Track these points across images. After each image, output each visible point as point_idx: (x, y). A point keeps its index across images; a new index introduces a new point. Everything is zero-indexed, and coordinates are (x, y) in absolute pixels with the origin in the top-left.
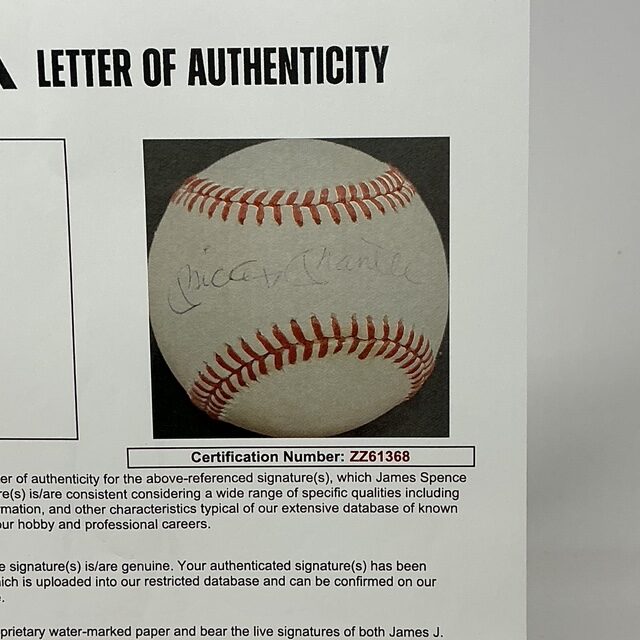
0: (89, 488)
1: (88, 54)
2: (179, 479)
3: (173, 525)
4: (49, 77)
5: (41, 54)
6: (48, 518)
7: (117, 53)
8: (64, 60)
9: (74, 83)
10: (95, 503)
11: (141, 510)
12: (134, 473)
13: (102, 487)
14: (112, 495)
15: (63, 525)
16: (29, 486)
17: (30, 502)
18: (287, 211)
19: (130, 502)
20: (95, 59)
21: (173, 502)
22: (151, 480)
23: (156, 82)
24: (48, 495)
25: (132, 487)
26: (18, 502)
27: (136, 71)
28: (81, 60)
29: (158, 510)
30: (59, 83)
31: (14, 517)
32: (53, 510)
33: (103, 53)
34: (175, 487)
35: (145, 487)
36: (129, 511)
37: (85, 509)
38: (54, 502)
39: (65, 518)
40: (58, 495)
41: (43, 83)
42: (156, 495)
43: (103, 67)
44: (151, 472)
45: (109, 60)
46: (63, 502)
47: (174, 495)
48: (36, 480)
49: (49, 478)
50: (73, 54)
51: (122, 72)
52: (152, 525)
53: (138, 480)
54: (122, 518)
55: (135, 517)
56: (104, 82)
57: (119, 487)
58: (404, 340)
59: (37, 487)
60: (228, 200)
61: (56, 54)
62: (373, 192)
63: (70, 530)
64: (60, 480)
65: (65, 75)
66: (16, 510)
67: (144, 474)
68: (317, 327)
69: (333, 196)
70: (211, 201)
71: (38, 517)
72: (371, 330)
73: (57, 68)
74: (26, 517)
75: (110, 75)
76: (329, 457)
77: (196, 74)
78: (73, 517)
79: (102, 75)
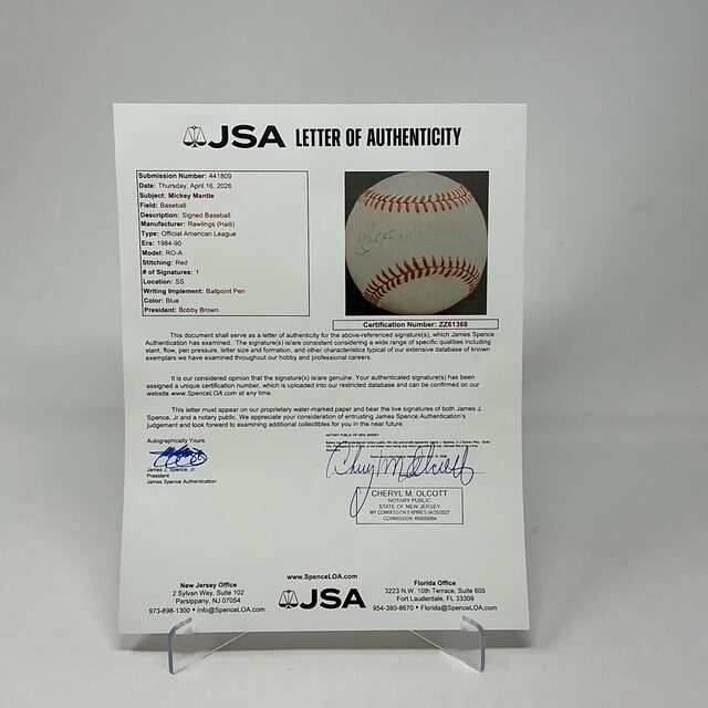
0: (314, 339)
1: (320, 131)
2: (357, 336)
3: (354, 358)
4: (301, 142)
5: (298, 131)
6: (294, 354)
7: (334, 130)
8: (309, 134)
9: (313, 145)
10: (316, 347)
11: (339, 351)
12: (336, 333)
13: (320, 339)
14: (325, 343)
15: (301, 358)
16: (285, 339)
17: (285, 347)
18: (412, 206)
19: (334, 347)
20: (324, 133)
21: (354, 347)
22: (343, 336)
23: (352, 144)
24: (294, 343)
25: (335, 339)
26: (279, 347)
27: (343, 139)
28: (317, 134)
29: (347, 350)
30: (306, 145)
31: (278, 355)
32: (296, 351)
33: (327, 131)
34: (355, 339)
35: (341, 339)
36: (333, 351)
37: (312, 350)
38: (297, 347)
39: (303, 354)
40: (299, 343)
41: (298, 144)
42: (346, 343)
43: (327, 137)
44: (344, 332)
45: (330, 134)
46: (302, 347)
47: (355, 343)
48: (288, 336)
49: (295, 335)
50: (313, 131)
51: (336, 139)
52: (344, 358)
53: (338, 336)
54: (330, 354)
55: (336, 354)
56: (327, 144)
57: (328, 339)
58: (466, 268)
59: (289, 339)
60: (384, 200)
61: (305, 131)
62: (453, 197)
63: (305, 361)
64: (300, 336)
65: (309, 141)
66: (278, 351)
67: (341, 333)
68: (425, 262)
69: (434, 199)
70: (376, 201)
71: (289, 354)
72: (450, 263)
73: (305, 137)
74: (283, 354)
75: (330, 141)
76: (429, 325)
77: (370, 141)
78: (306, 354)
79: (327, 141)
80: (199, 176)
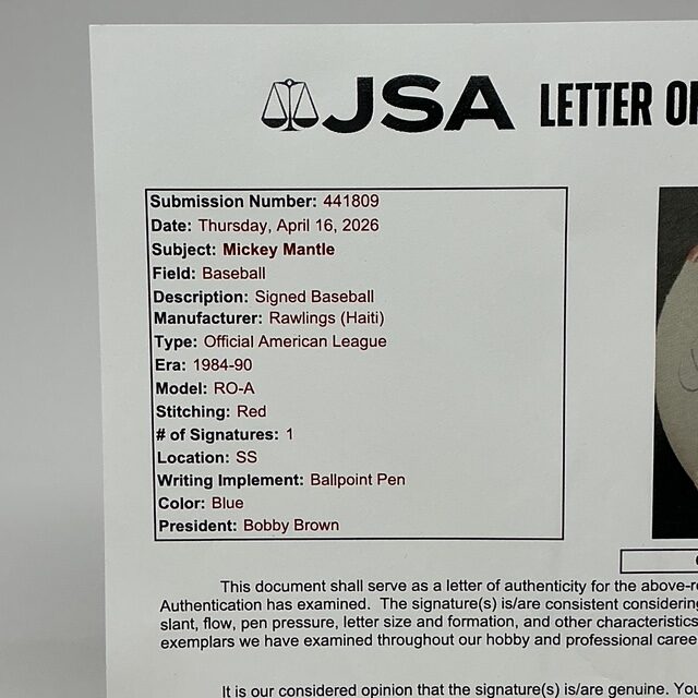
0: (573, 596)
1: (603, 88)
2: (680, 586)
3: (670, 641)
4: (553, 115)
5: (545, 88)
6: (523, 632)
7: (637, 86)
8: (573, 96)
9: (583, 122)
10: (578, 615)
11: (634, 623)
12: (627, 579)
13: (589, 595)
14: (600, 605)
15: (540, 641)
16: (501, 594)
17: (501, 613)
19: (621, 614)
20: (610, 94)
21: (671, 613)
22: (646, 587)
23: (681, 120)
24: (523, 605)
25: (625, 596)
26: (487, 614)
27: (658, 107)
28: (593, 95)
29: (652, 623)
30: (564, 122)
31: (482, 631)
32: (529, 623)
33: (620, 87)
34: (675, 595)
35: (639, 595)
36: (619, 623)
37: (567, 622)
38: (531, 613)
39: (542, 632)
40: (536, 604)
41: (546, 122)
42: (652, 605)
43: (619, 103)
44: (648, 578)
45: (627, 95)
46: (541, 613)
47: (673, 605)
48: (509, 587)
49: (526, 585)
50: (584, 88)
51: (641, 108)
52: (646, 641)
53: (631, 587)
54: (611, 632)
55: (627, 632)
56: (619, 121)
57: (610, 595)
59: (511, 596)
61: (563, 88)
63: (548, 647)
64: (540, 587)
65: (573, 113)
66: (485, 623)
67: (639, 580)
71: (510, 631)
73: (564, 104)
74: (495, 631)
75: (626, 113)
78: (552, 631)
79: (617, 112)
80: (300, 202)
